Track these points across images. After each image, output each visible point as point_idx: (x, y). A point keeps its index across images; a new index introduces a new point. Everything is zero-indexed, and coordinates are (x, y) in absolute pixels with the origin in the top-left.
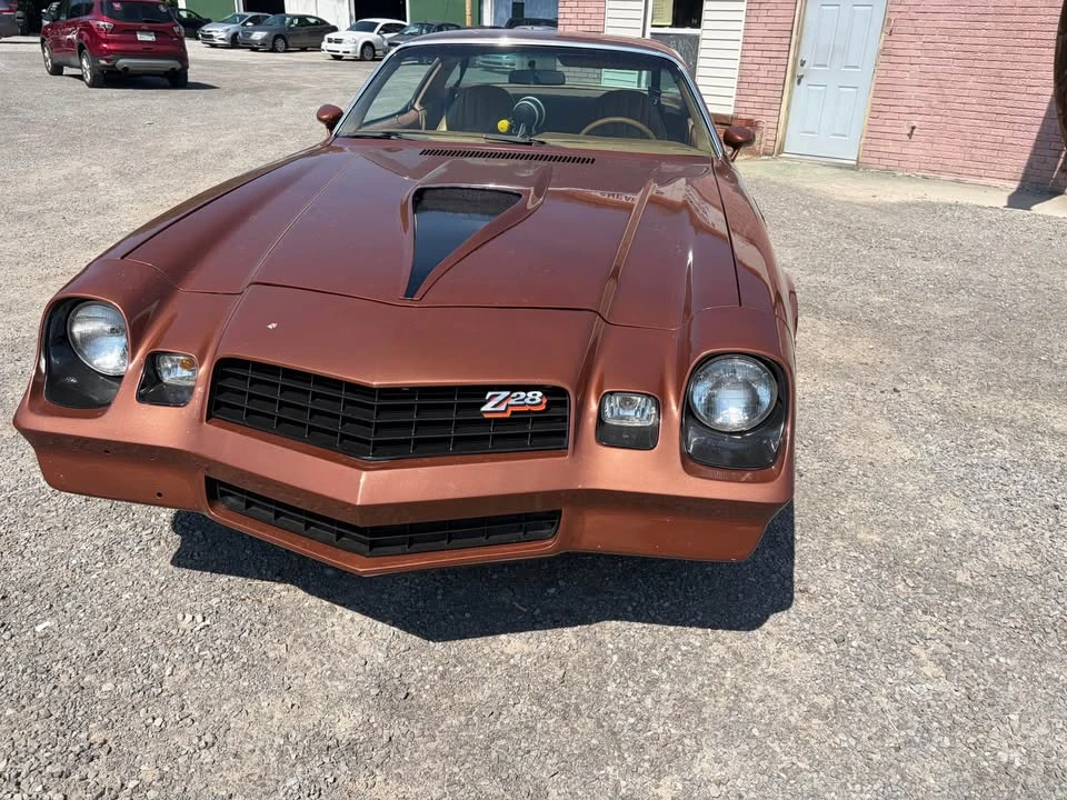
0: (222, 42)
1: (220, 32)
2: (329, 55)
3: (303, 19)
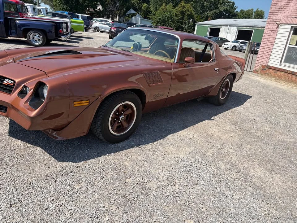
2: (224, 48)
3: (222, 39)
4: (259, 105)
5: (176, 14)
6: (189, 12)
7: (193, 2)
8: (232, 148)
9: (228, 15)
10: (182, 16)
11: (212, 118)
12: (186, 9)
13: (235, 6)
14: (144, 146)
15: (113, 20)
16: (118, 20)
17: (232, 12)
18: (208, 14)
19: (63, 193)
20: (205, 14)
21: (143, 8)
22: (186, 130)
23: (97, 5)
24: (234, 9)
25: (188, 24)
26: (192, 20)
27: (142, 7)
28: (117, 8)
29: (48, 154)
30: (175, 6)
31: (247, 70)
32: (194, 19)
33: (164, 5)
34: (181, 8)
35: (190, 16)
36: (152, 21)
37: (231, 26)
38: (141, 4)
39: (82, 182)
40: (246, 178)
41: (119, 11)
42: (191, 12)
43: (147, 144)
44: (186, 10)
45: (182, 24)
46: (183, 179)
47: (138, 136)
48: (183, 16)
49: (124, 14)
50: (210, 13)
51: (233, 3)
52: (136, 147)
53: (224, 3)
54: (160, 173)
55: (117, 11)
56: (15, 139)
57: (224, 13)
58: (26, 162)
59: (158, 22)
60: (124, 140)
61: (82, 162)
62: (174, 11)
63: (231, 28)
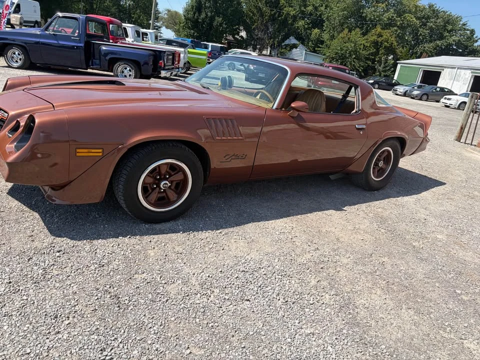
0: (400, 93)
1: (401, 89)
2: (443, 105)
3: (442, 89)
4: (451, 199)
5: (364, 46)
6: (388, 43)
7: (398, 27)
8: (349, 257)
9: (461, 51)
10: (375, 50)
11: (344, 209)
12: (383, 39)
13: (475, 36)
14: (196, 233)
15: (261, 53)
16: (268, 54)
17: (470, 46)
18: (424, 47)
19: (29, 276)
20: (420, 47)
21: (313, 36)
22: (285, 219)
23: (239, 30)
24: (474, 41)
25: (385, 63)
26: (392, 56)
27: (311, 34)
28: (269, 35)
29: (43, 224)
30: (364, 34)
31: (465, 141)
32: (396, 54)
33: (346, 31)
34: (375, 37)
35: (390, 50)
36: (324, 57)
37: (461, 69)
38: (310, 30)
39: (66, 267)
40: (346, 305)
41: (272, 40)
42: (392, 43)
43: (202, 231)
44: (382, 41)
45: (373, 63)
46: (230, 289)
47: (196, 218)
48: (378, 50)
49: (279, 45)
50: (428, 46)
51: (473, 32)
52: (181, 232)
53: (455, 31)
54: (196, 275)
55: (268, 40)
56: (12, 198)
57: (455, 47)
58: (7, 230)
59: (333, 58)
60: (169, 221)
61: (85, 241)
62: (362, 41)
63: (460, 72)
